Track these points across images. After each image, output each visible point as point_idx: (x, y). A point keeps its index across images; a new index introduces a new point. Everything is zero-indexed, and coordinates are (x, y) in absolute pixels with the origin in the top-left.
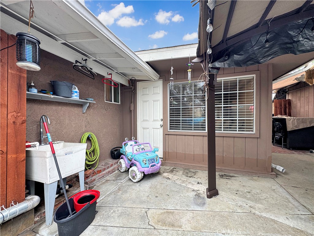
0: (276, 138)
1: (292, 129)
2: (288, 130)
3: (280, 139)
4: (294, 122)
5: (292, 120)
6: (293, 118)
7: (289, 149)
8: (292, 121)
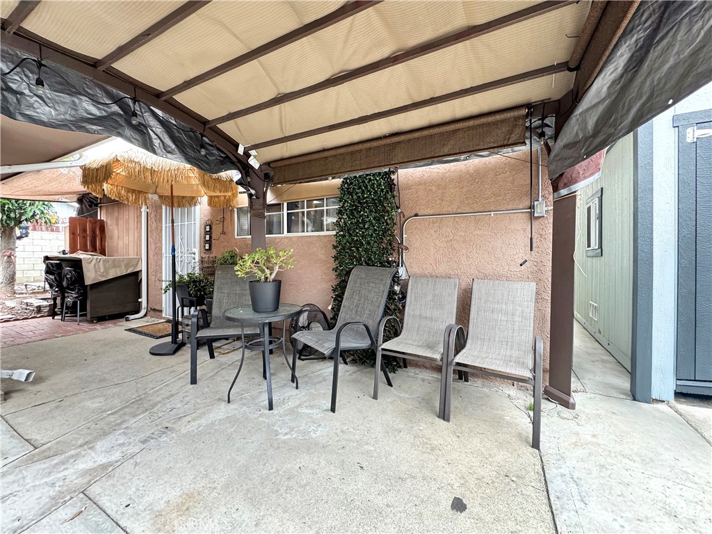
0: (67, 304)
1: (93, 280)
2: (86, 284)
3: (75, 303)
4: (99, 266)
5: (94, 262)
6: (97, 259)
7: (91, 322)
8: (95, 265)
